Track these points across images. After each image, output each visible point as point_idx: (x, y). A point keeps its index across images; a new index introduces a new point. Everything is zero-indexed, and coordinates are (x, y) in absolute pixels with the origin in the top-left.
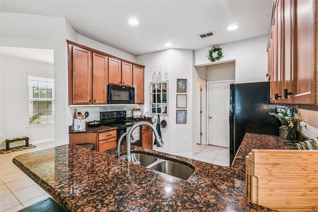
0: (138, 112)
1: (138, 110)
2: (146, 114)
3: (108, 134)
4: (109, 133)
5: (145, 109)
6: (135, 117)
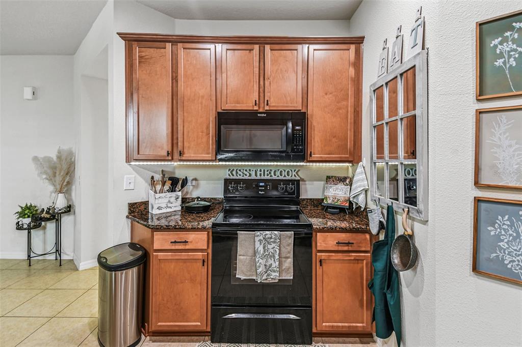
0: (341, 186)
1: (342, 180)
2: (361, 198)
3: (181, 238)
4: (181, 236)
5: (359, 181)
6: (330, 201)
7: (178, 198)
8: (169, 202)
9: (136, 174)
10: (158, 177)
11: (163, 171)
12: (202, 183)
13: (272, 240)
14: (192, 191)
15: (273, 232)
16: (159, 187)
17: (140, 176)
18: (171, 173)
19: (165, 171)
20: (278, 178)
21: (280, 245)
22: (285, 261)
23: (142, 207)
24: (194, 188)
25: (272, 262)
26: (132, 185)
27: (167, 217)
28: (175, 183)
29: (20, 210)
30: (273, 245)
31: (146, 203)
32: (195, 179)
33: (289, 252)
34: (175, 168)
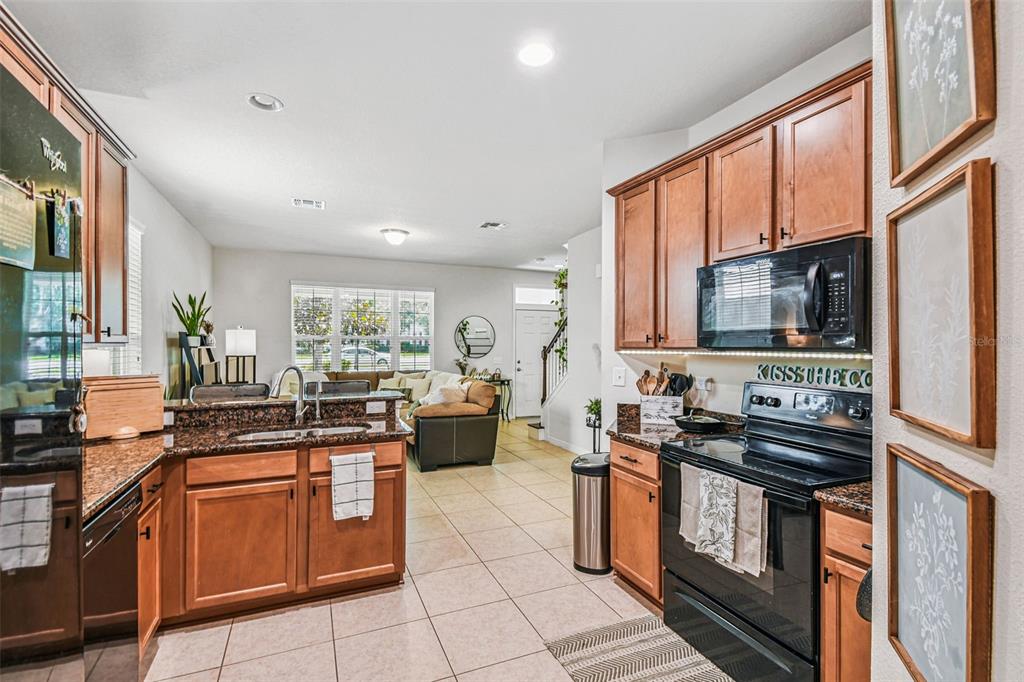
7: (676, 406)
8: (662, 409)
9: (627, 366)
10: (655, 372)
11: (662, 364)
12: (721, 387)
13: (723, 491)
14: (707, 399)
15: (726, 477)
16: (652, 387)
17: (634, 369)
18: (679, 367)
19: (667, 364)
20: (860, 390)
21: (737, 503)
22: (749, 540)
23: (633, 411)
24: (709, 395)
25: (724, 530)
26: (622, 379)
27: (658, 431)
28: (679, 384)
29: (589, 404)
30: (725, 500)
31: (638, 407)
32: (711, 381)
33: (754, 525)
34: (685, 360)
